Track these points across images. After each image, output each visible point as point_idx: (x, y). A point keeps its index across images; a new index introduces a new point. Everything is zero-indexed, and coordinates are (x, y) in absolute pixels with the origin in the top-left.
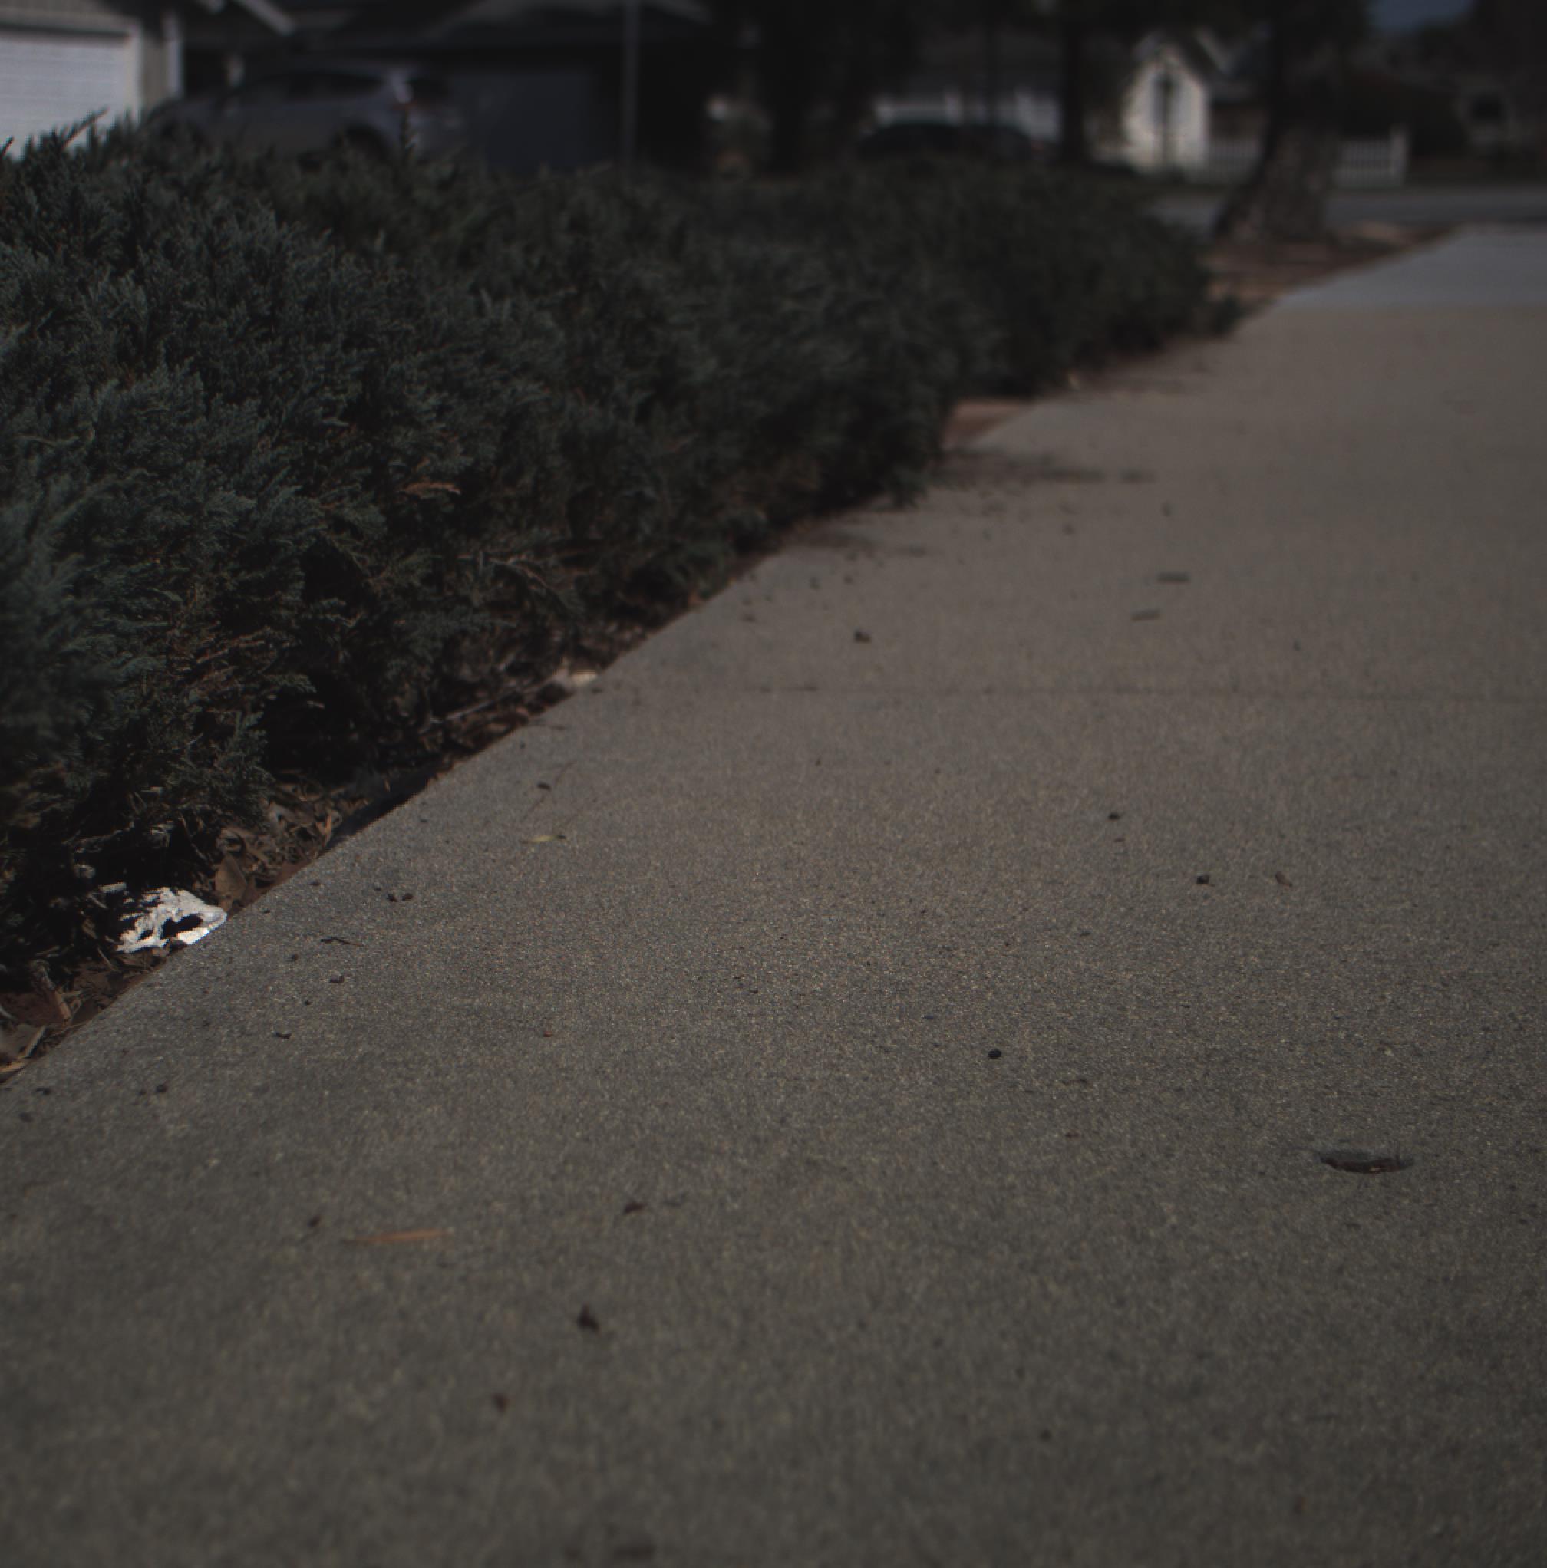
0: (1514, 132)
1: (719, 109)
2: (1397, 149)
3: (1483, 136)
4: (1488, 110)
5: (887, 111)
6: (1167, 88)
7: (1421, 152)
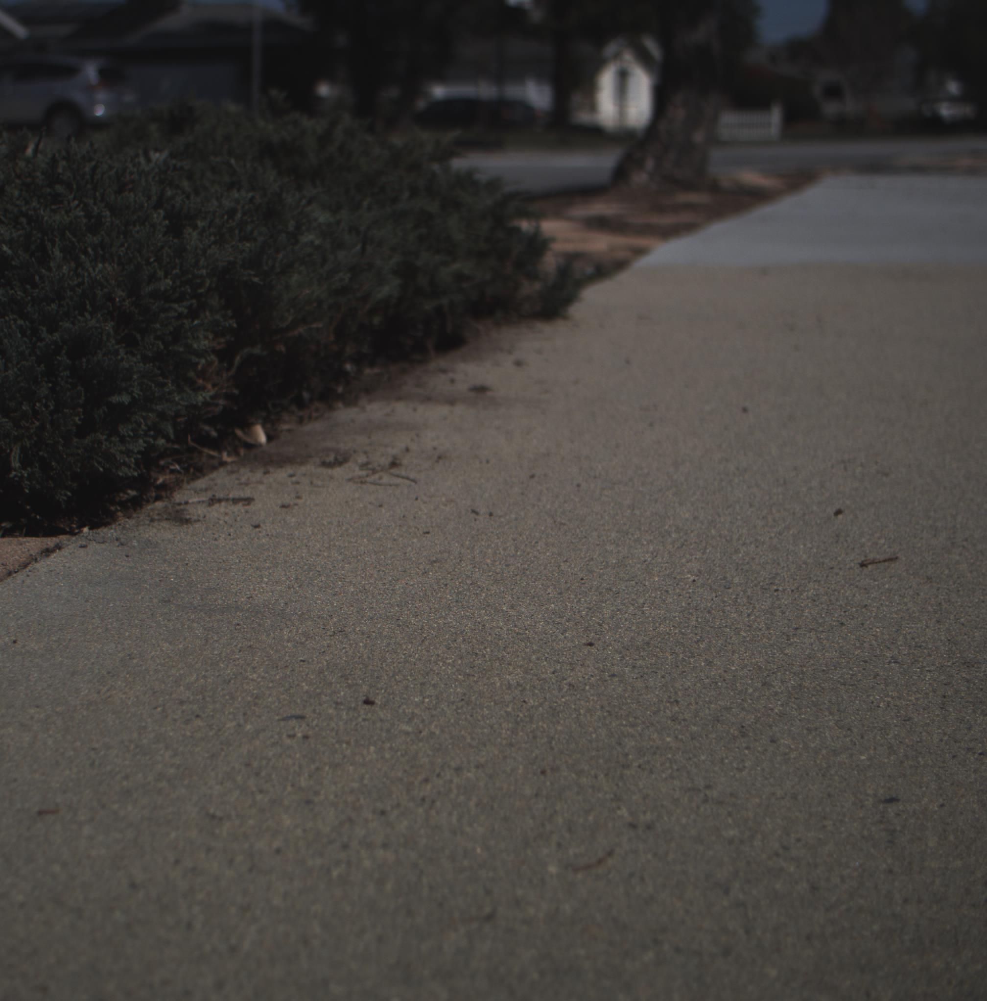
1: (324, 90)
2: (775, 116)
3: (831, 109)
4: (833, 92)
5: (439, 91)
6: (623, 76)
7: (791, 118)
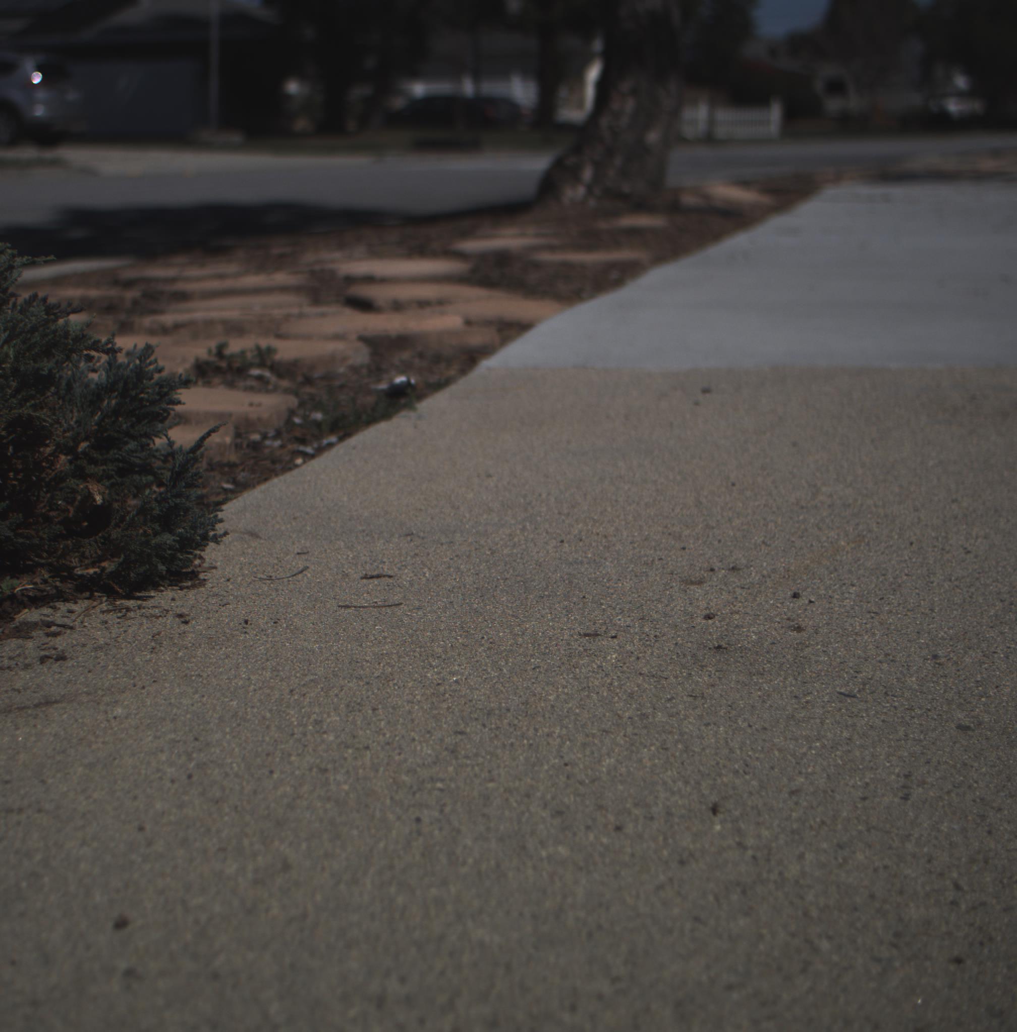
0: (854, 102)
1: (293, 87)
2: (775, 113)
3: (833, 105)
4: (836, 87)
5: (419, 89)
7: (791, 115)
